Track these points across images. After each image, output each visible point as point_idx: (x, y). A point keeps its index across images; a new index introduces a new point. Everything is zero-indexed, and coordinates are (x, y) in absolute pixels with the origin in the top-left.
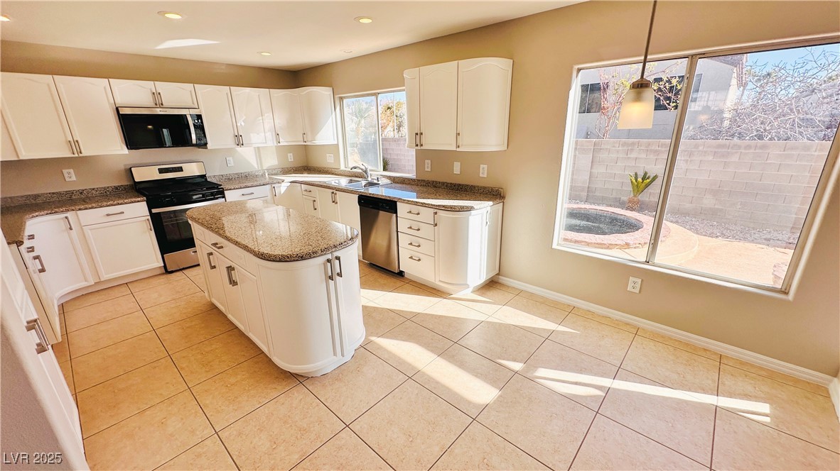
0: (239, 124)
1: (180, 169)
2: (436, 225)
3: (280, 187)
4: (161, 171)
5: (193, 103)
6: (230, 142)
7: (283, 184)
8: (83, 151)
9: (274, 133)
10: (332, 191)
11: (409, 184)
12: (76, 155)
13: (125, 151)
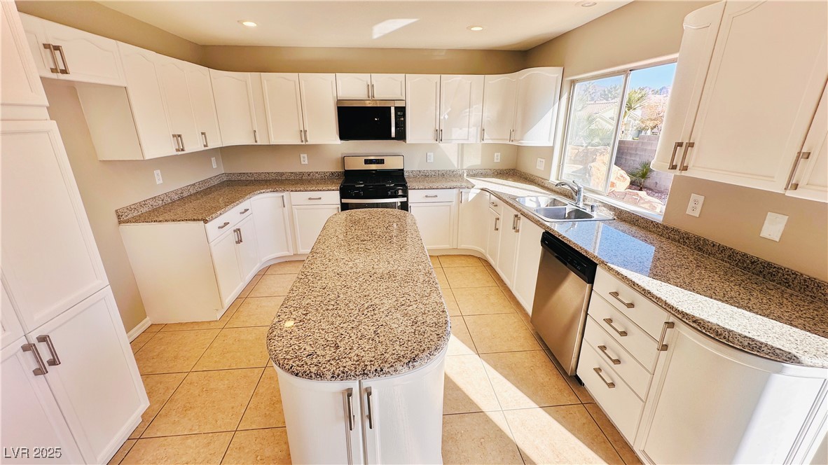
0: (442, 118)
1: (381, 162)
2: (665, 347)
3: (468, 193)
4: (367, 162)
5: (401, 95)
6: (429, 138)
7: (472, 190)
8: (308, 139)
9: (479, 129)
10: (516, 213)
11: (645, 228)
12: (304, 143)
13: (338, 141)
